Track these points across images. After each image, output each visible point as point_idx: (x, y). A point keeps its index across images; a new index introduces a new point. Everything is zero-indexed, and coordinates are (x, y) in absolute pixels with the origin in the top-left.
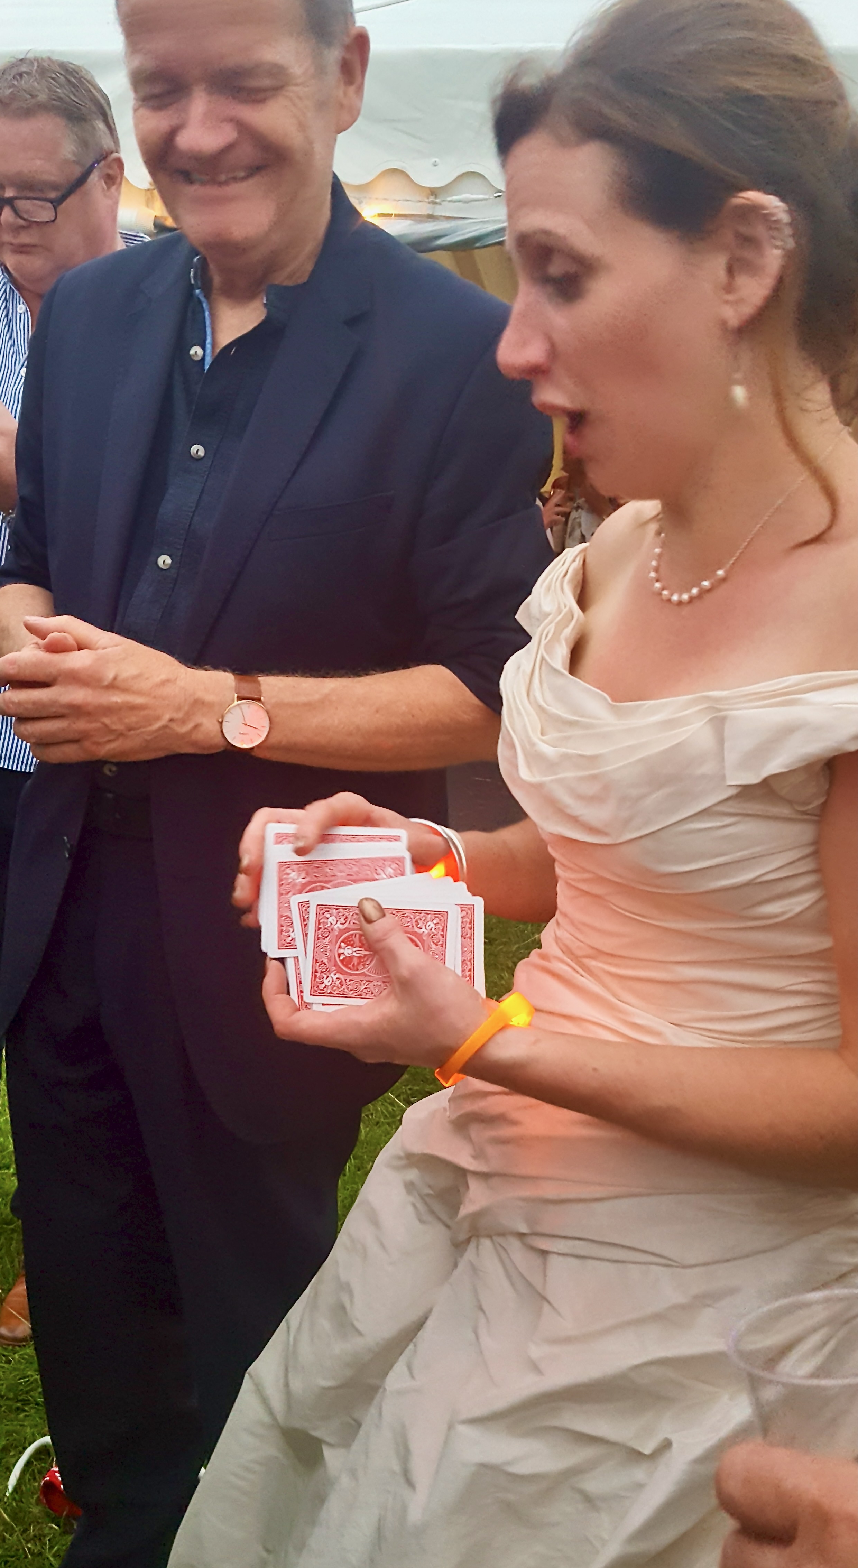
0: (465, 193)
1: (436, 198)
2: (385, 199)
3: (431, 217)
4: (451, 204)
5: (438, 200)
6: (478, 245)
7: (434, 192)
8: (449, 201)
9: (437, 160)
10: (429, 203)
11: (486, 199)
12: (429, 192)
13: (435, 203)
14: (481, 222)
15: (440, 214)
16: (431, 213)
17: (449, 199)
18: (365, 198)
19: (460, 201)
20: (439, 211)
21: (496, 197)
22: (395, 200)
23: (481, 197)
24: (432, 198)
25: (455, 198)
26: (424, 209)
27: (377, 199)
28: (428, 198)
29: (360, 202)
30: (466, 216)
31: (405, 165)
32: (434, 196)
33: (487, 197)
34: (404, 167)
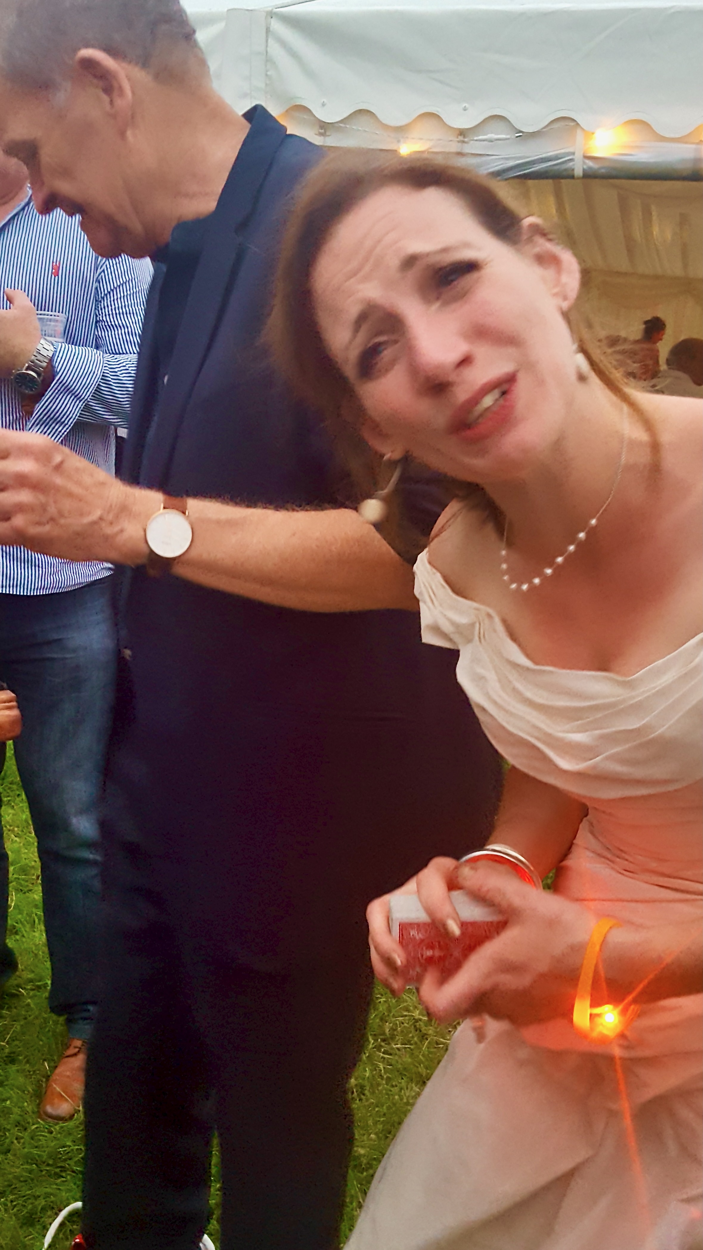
0: (490, 134)
1: (464, 137)
2: (421, 139)
3: (459, 154)
4: (478, 142)
5: (466, 140)
6: (499, 178)
7: (462, 133)
8: (476, 140)
9: (467, 105)
10: (458, 142)
11: (508, 139)
12: (459, 132)
13: (463, 142)
14: (503, 158)
15: (468, 152)
16: (459, 150)
17: (475, 138)
18: (403, 137)
19: (484, 140)
20: (467, 149)
21: (517, 137)
22: (429, 139)
23: (503, 136)
24: (461, 138)
25: (481, 137)
26: (454, 147)
27: (413, 138)
28: (458, 138)
29: (399, 141)
30: (490, 153)
31: (439, 110)
32: (463, 136)
33: (508, 137)
34: (438, 111)
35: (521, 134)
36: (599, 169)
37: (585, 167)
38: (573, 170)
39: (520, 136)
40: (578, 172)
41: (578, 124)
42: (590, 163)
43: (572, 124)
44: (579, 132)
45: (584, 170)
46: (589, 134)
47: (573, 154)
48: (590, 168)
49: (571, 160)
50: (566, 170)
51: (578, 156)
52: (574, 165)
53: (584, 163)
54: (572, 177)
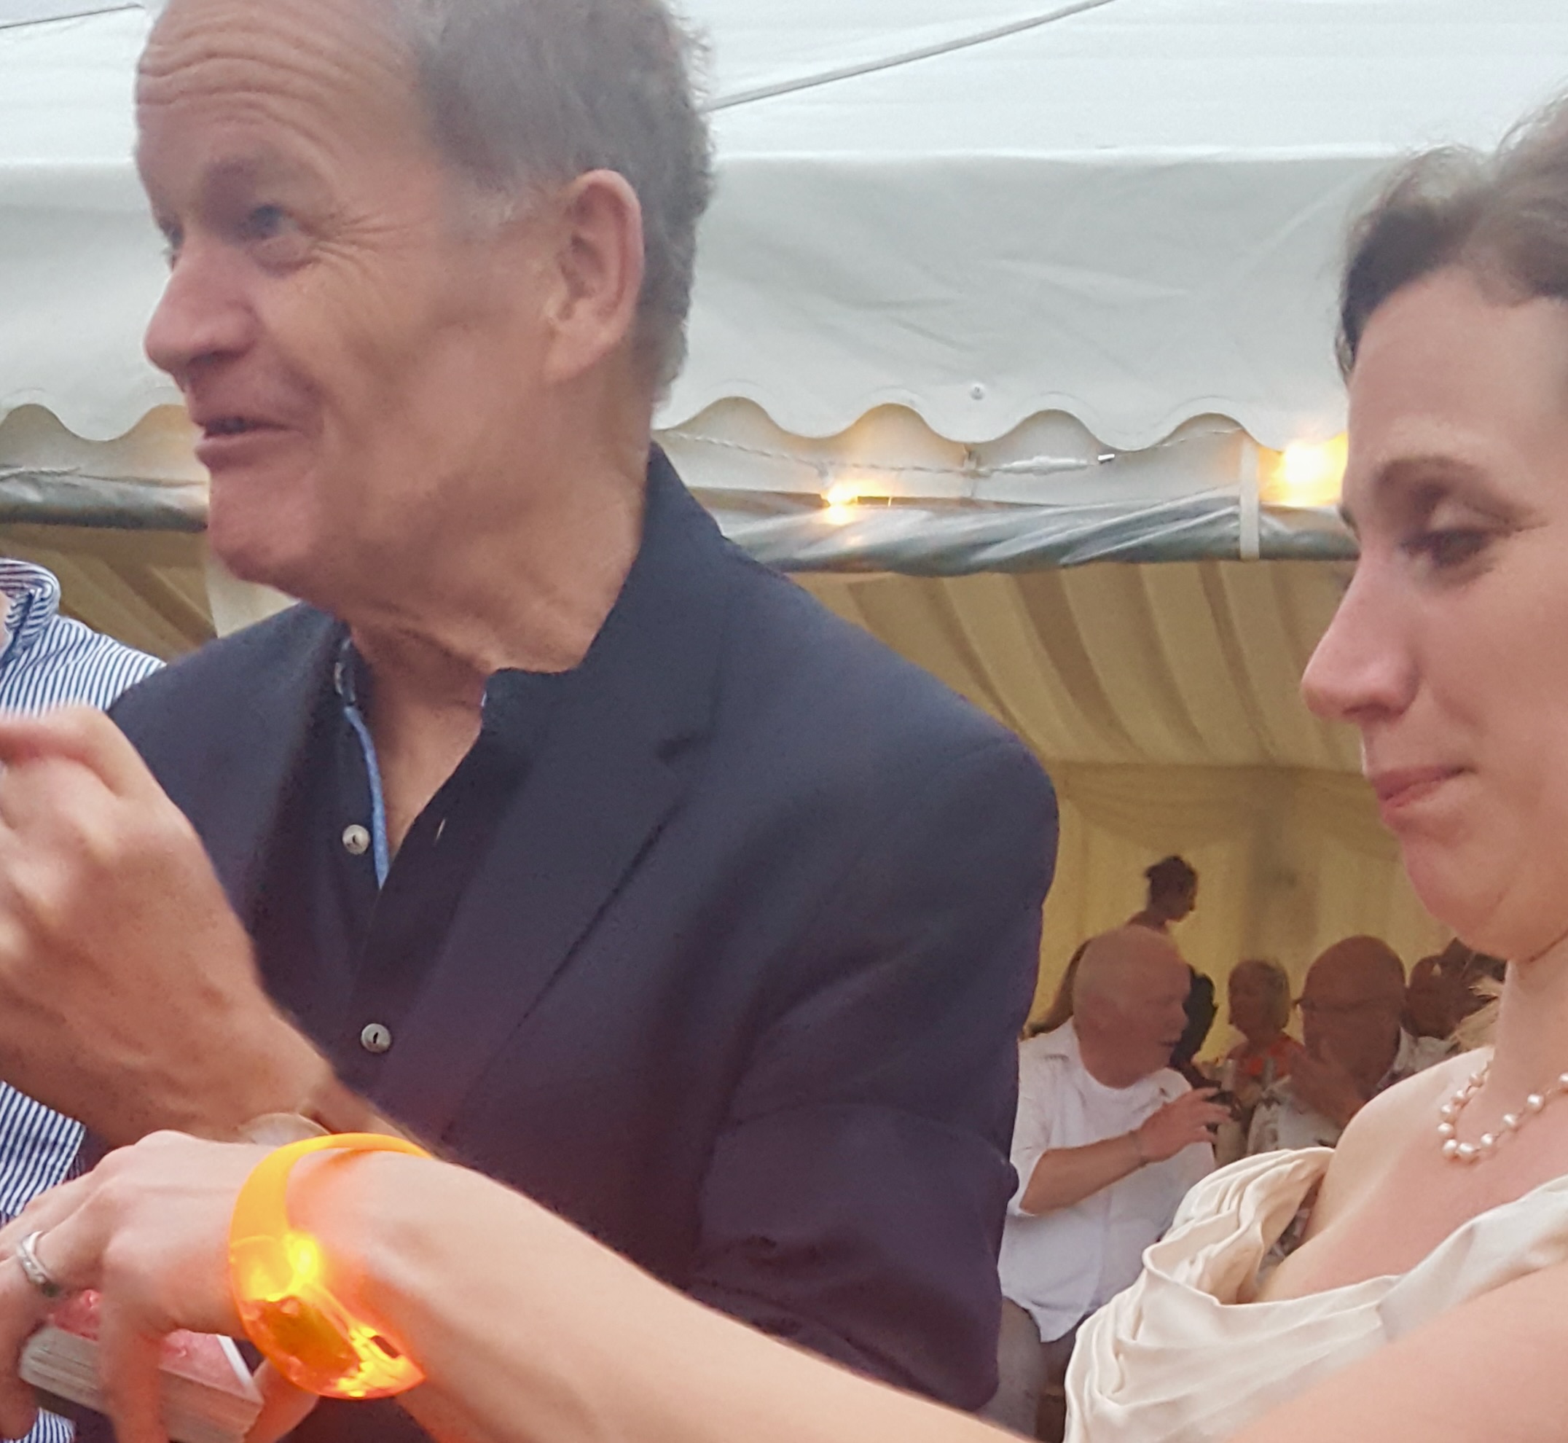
0: (1038, 454)
1: (979, 464)
2: (874, 467)
3: (968, 504)
4: (1011, 476)
5: (982, 470)
6: (1064, 560)
7: (972, 452)
8: (1008, 471)
9: (981, 386)
10: (964, 474)
11: (1082, 468)
12: (965, 452)
13: (975, 475)
14: (1072, 513)
15: (984, 498)
16: (968, 494)
17: (1005, 466)
18: (832, 463)
19: (1028, 470)
20: (986, 492)
21: (1102, 462)
22: (893, 469)
23: (1071, 461)
24: (971, 465)
25: (1016, 464)
26: (953, 487)
27: (856, 466)
28: (962, 465)
29: (823, 474)
30: (1042, 502)
31: (915, 398)
32: (975, 460)
33: (1083, 462)
34: (912, 402)
35: (1112, 456)
36: (1298, 535)
37: (1264, 532)
38: (1236, 539)
39: (1109, 460)
40: (1249, 543)
41: (1244, 431)
42: (1276, 524)
43: (1228, 431)
44: (1247, 448)
45: (1261, 539)
46: (1270, 455)
47: (1236, 501)
48: (1276, 534)
49: (1234, 516)
50: (1221, 539)
51: (1248, 507)
52: (1238, 527)
53: (1261, 523)
54: (1236, 556)
